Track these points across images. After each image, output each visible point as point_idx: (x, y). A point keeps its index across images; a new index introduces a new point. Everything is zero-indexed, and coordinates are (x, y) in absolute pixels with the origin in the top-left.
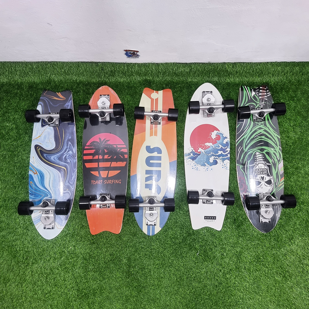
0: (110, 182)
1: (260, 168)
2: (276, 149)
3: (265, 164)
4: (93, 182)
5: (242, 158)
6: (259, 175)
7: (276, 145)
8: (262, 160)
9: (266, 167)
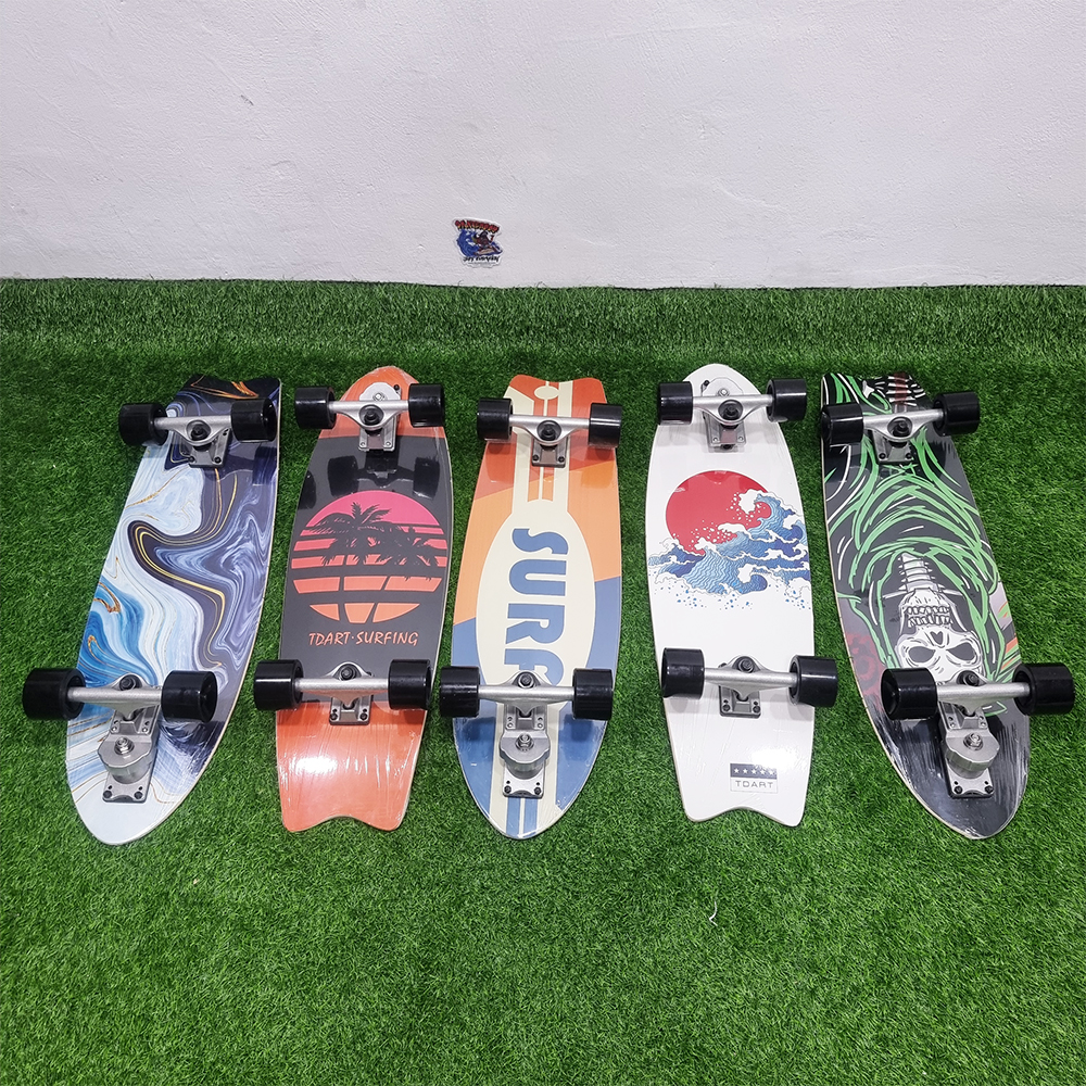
0: (376, 639)
1: (924, 603)
2: (971, 548)
3: (940, 593)
4: (316, 636)
5: (853, 573)
6: (925, 627)
7: (970, 533)
8: (925, 577)
9: (945, 602)
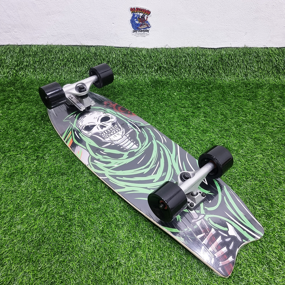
1: (116, 135)
3: (112, 142)
6: (109, 127)
8: (122, 144)
9: (107, 140)
